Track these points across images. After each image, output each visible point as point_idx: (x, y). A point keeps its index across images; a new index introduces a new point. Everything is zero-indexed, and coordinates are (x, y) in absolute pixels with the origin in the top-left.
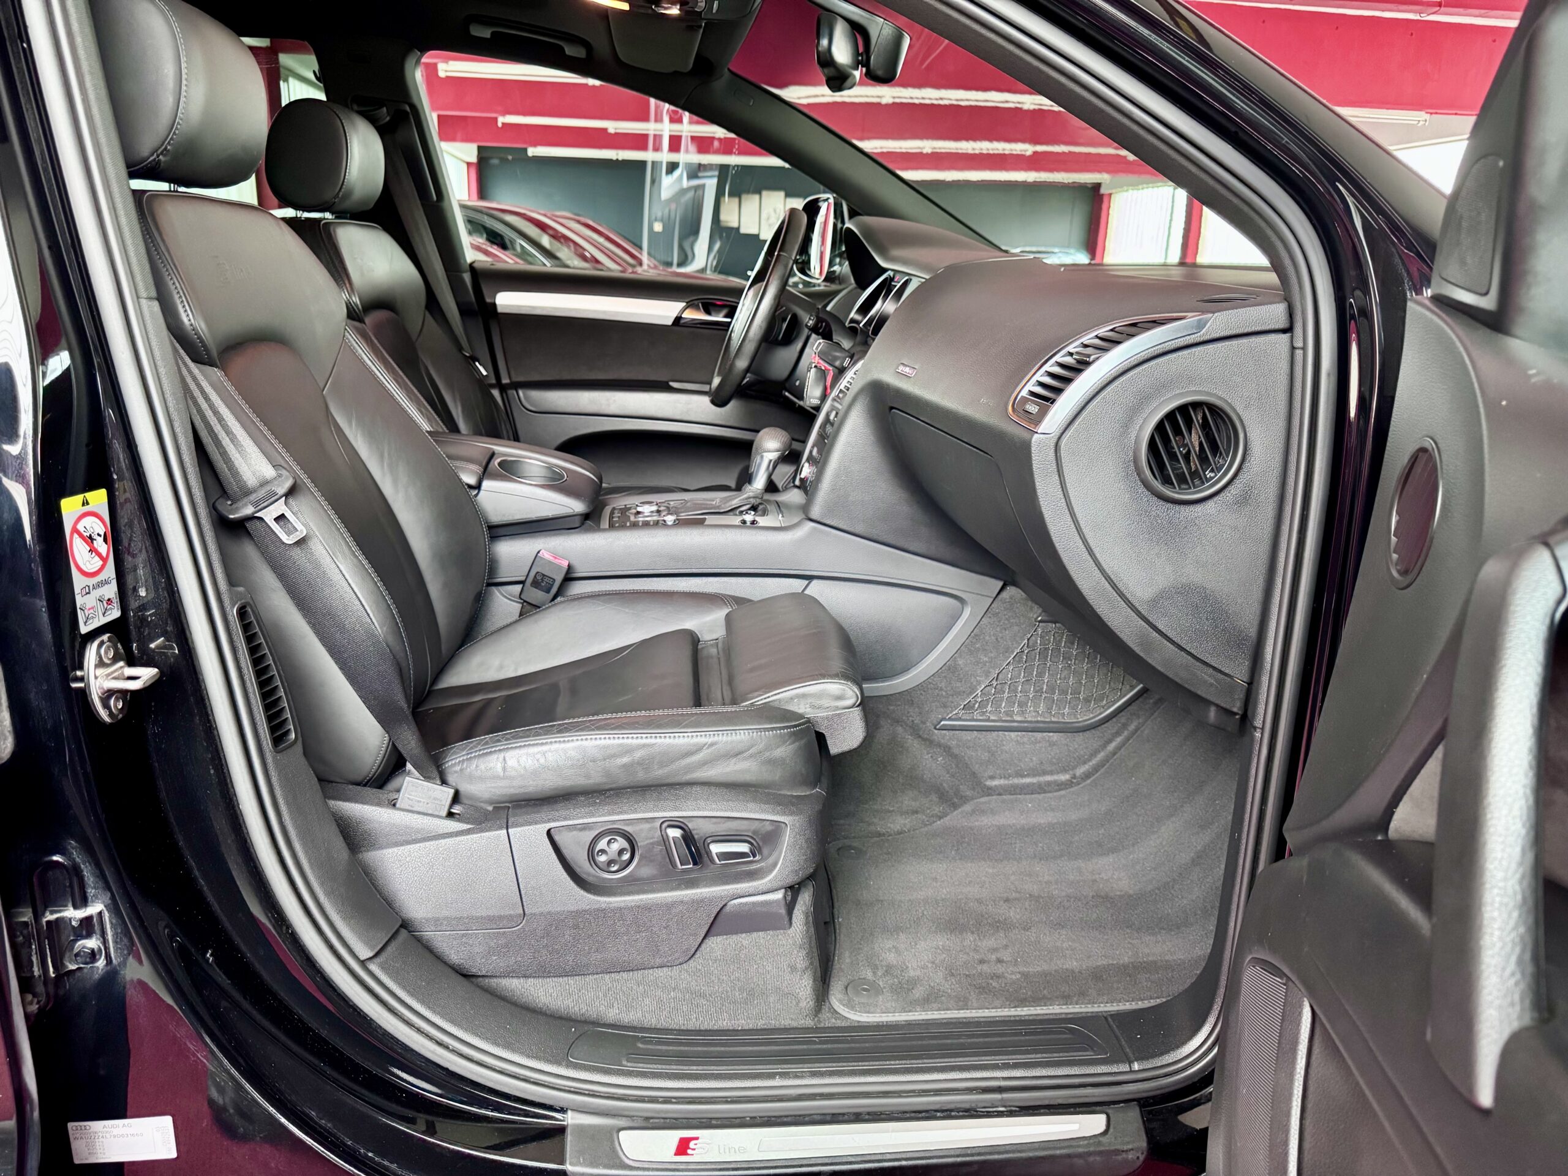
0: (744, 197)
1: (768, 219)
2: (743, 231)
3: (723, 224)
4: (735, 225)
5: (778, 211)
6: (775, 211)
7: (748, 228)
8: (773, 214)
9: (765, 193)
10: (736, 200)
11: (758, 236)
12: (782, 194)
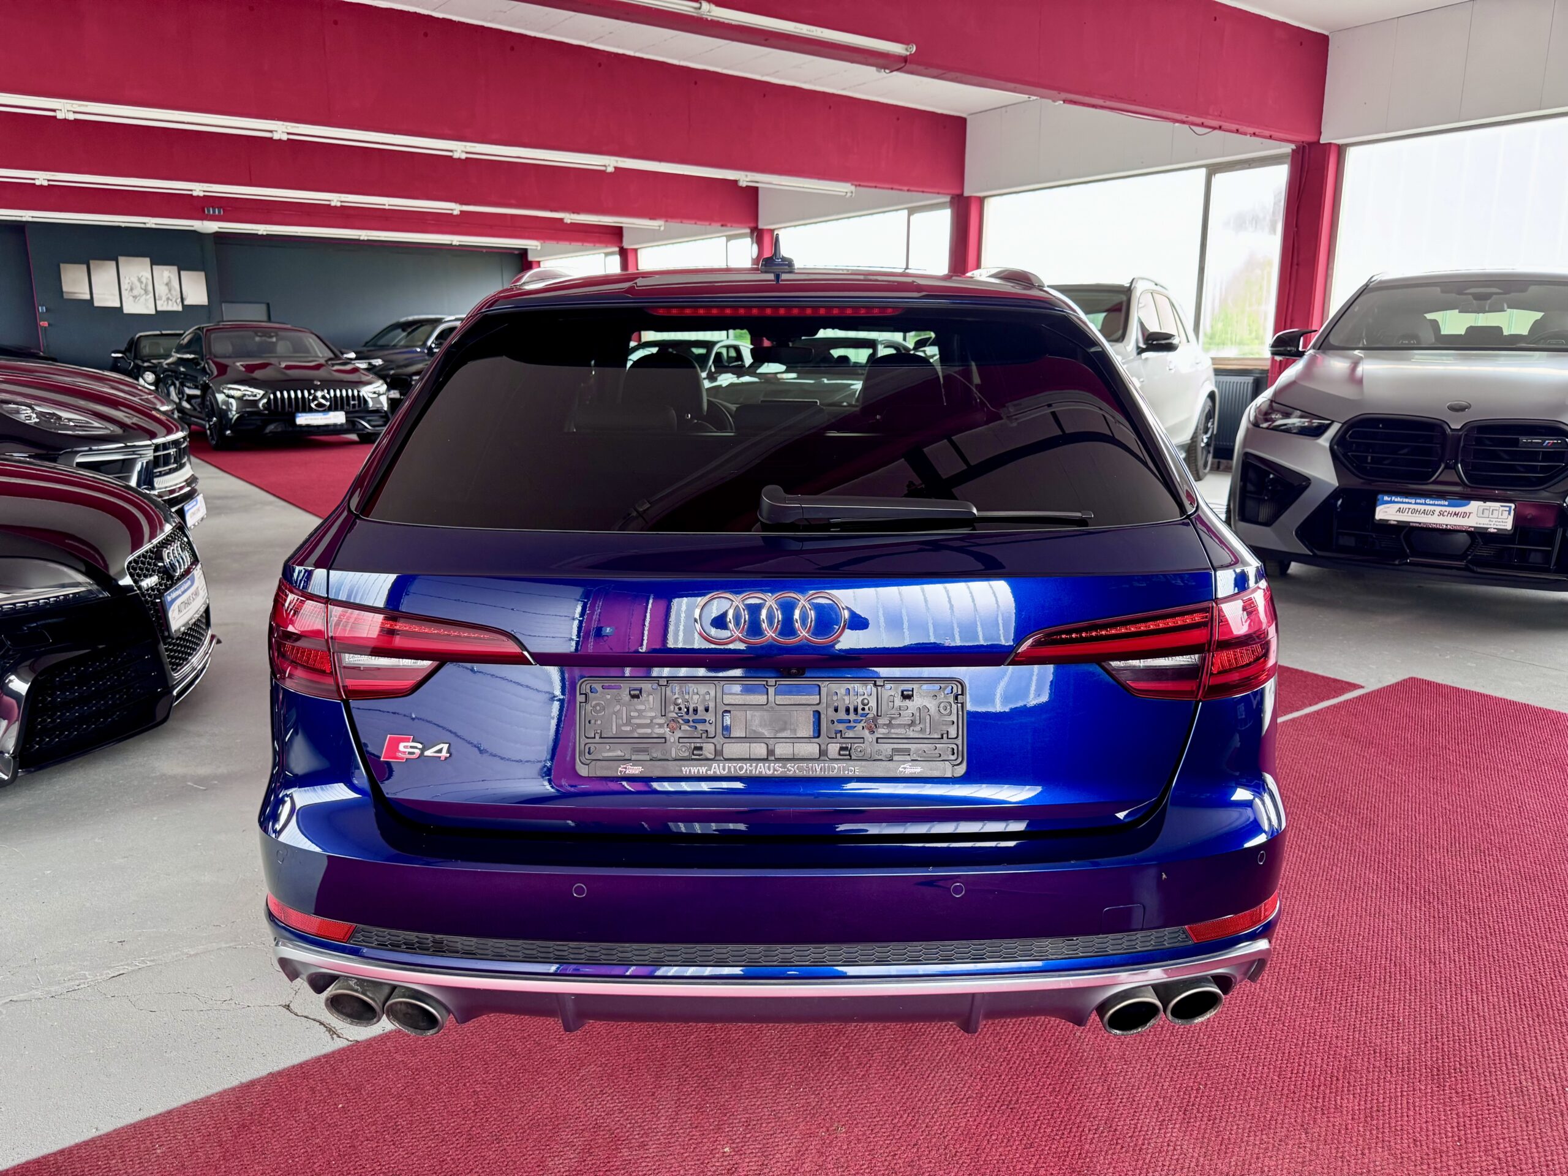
0: (92, 263)
1: (132, 289)
2: (97, 304)
3: (66, 296)
4: (88, 297)
5: (144, 280)
6: (139, 280)
7: (105, 298)
8: (138, 284)
9: (121, 259)
10: (84, 267)
11: (121, 308)
12: (147, 260)
